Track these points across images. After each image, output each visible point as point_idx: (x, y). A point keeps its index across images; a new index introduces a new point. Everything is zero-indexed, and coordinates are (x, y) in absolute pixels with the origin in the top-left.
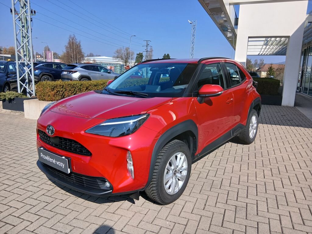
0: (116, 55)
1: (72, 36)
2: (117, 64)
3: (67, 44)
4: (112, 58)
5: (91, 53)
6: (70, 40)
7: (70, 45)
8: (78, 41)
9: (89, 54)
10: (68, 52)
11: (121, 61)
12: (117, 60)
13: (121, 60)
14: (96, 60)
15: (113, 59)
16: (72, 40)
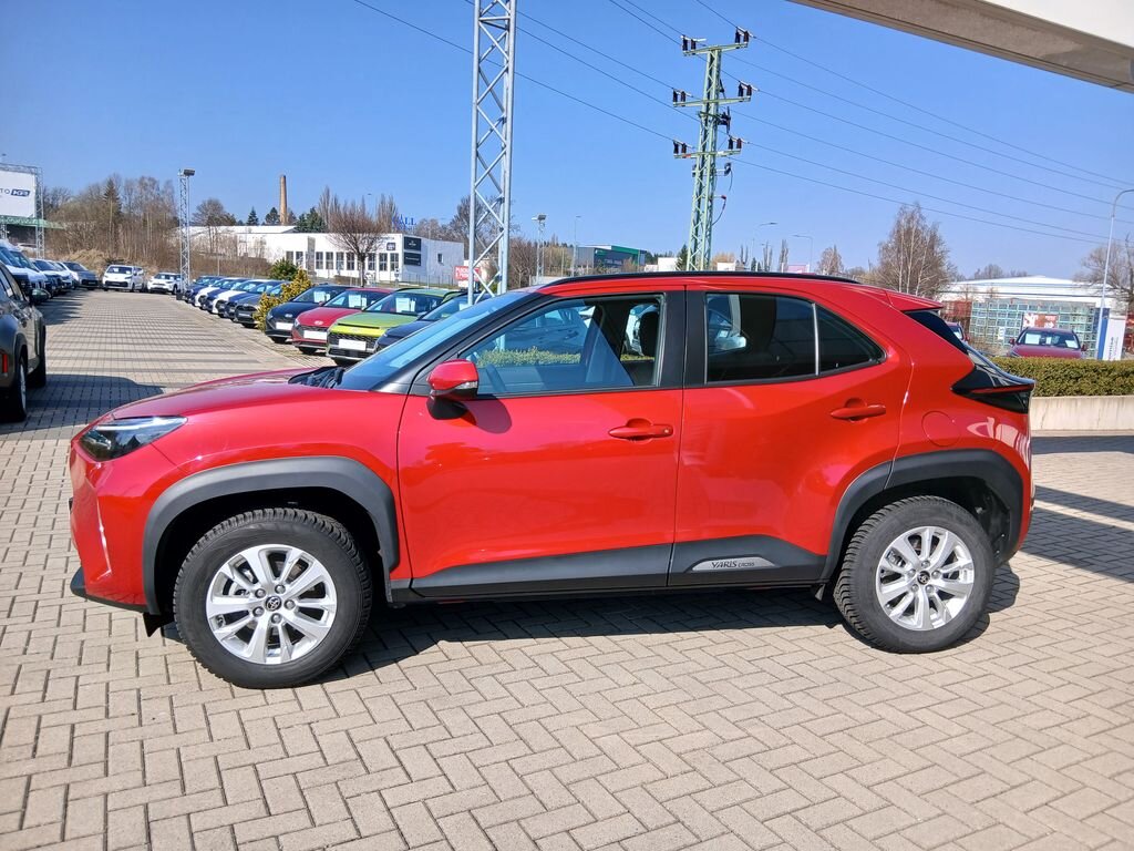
0: (1088, 272)
1: (910, 209)
2: (1076, 306)
3: (885, 239)
4: (1069, 282)
5: (990, 266)
6: (899, 222)
7: (899, 239)
8: (929, 224)
9: (982, 270)
10: (886, 265)
11: (1111, 293)
12: (1091, 291)
13: (1110, 290)
14: (1001, 290)
15: (1075, 287)
16: (909, 222)
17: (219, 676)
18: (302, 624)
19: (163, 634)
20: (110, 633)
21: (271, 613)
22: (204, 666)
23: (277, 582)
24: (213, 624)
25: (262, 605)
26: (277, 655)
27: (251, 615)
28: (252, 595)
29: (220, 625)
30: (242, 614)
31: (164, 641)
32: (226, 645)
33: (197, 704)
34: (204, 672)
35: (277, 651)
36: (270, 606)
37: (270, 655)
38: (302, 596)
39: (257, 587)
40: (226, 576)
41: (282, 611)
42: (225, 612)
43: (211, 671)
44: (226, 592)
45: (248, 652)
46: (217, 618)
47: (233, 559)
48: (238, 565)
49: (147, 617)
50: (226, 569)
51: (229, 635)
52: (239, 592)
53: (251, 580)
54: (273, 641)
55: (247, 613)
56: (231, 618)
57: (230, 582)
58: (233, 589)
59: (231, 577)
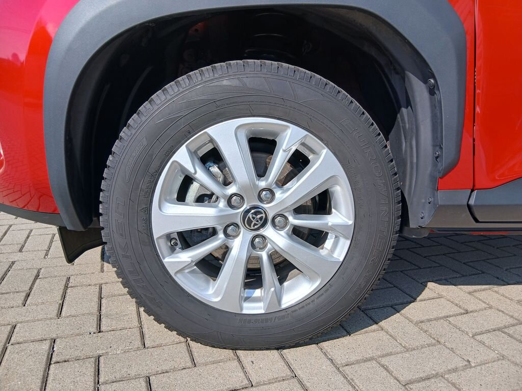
17: (170, 327)
18: (298, 252)
19: (103, 256)
20: (47, 255)
21: (251, 235)
22: (149, 312)
23: (262, 184)
24: (162, 246)
25: (239, 221)
26: (257, 300)
27: (221, 236)
28: (222, 204)
29: (173, 249)
30: (206, 234)
31: (102, 265)
32: (181, 280)
33: (137, 377)
34: (148, 321)
35: (257, 293)
36: (250, 222)
37: (247, 299)
38: (300, 210)
39: (232, 189)
40: (183, 169)
41: (269, 232)
42: (181, 229)
43: (158, 320)
44: (181, 197)
45: (216, 294)
46: (169, 237)
47: (196, 139)
48: (201, 153)
49: (63, 232)
50: (182, 157)
51: (188, 266)
52: (204, 198)
53: (221, 179)
54: (253, 277)
55: (214, 232)
56: (188, 239)
57: (188, 181)
58: (194, 191)
59: (192, 171)
